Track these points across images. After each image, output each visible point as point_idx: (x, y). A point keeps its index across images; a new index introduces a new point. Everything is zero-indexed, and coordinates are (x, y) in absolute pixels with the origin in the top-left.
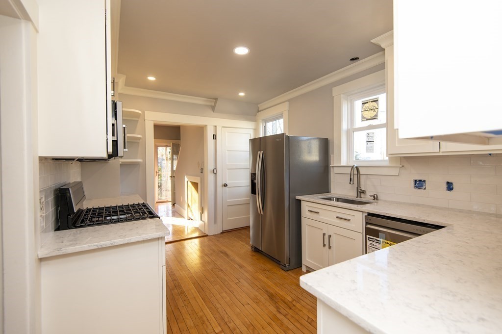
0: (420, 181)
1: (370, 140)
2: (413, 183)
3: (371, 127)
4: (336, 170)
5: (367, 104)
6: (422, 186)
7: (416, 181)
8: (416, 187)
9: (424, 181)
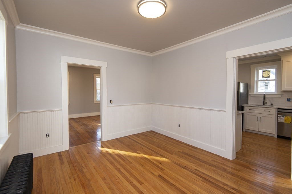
0: (289, 99)
1: (267, 85)
2: (286, 99)
3: (267, 80)
4: (251, 95)
5: (265, 72)
6: (290, 100)
7: (287, 99)
8: (287, 101)
9: (291, 99)
